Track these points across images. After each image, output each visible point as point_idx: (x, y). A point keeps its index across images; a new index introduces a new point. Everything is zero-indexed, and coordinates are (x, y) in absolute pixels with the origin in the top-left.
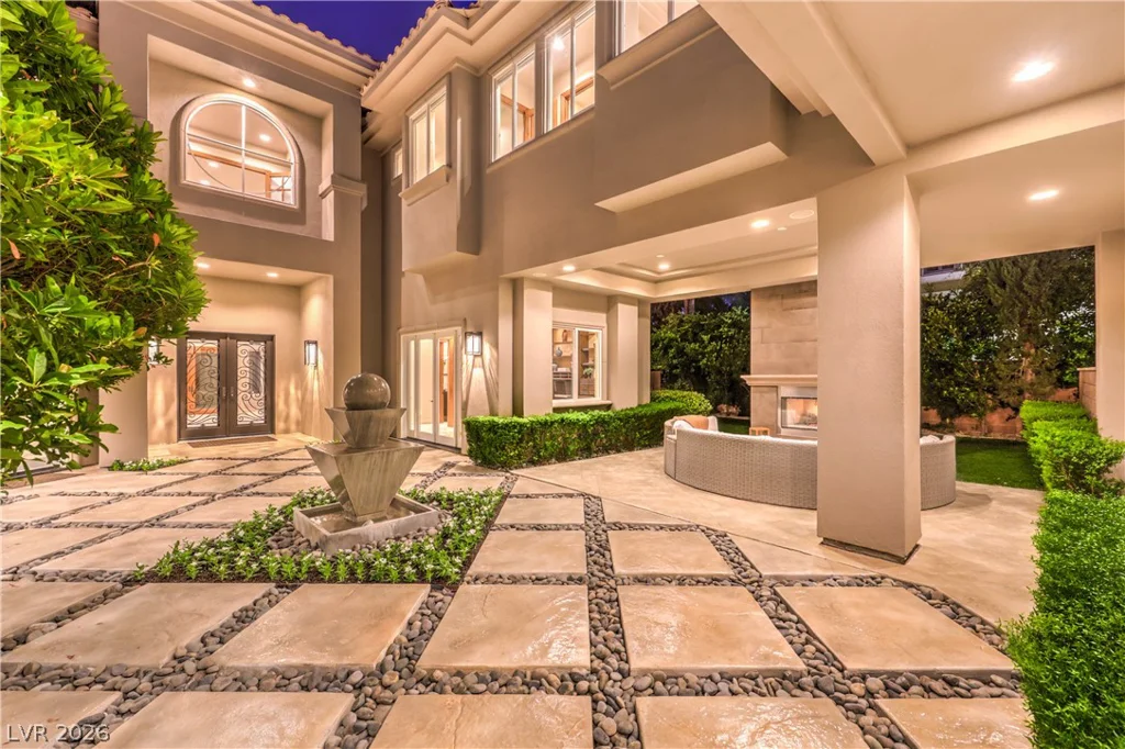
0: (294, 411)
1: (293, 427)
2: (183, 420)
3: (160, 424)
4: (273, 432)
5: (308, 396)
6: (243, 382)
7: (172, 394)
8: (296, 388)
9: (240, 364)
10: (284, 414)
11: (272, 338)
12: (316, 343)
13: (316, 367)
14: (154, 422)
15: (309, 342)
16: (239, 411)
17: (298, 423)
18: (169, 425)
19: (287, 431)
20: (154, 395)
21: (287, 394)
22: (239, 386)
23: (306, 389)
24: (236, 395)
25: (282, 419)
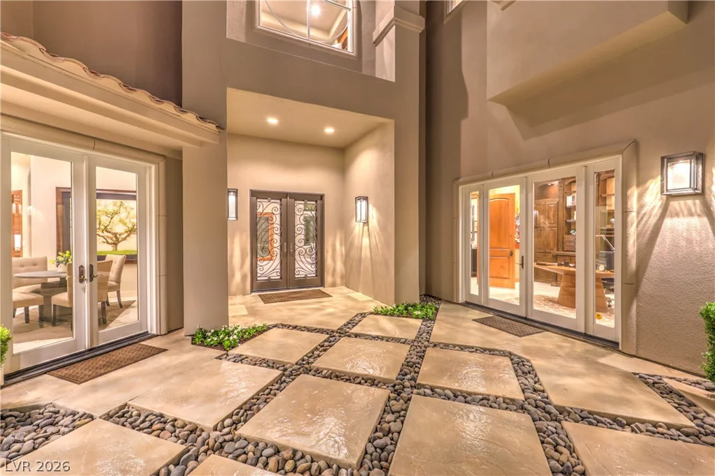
0: (339, 266)
1: (338, 281)
2: (254, 272)
3: (238, 277)
4: (322, 284)
5: (354, 253)
6: (300, 237)
7: (246, 249)
8: (341, 245)
9: (297, 222)
10: (331, 269)
11: (322, 197)
12: (366, 199)
13: (366, 223)
14: (233, 276)
15: (358, 198)
16: (297, 266)
17: (342, 277)
18: (244, 278)
19: (334, 285)
20: (233, 250)
21: (334, 250)
22: (297, 242)
23: (352, 245)
24: (294, 251)
25: (331, 272)
